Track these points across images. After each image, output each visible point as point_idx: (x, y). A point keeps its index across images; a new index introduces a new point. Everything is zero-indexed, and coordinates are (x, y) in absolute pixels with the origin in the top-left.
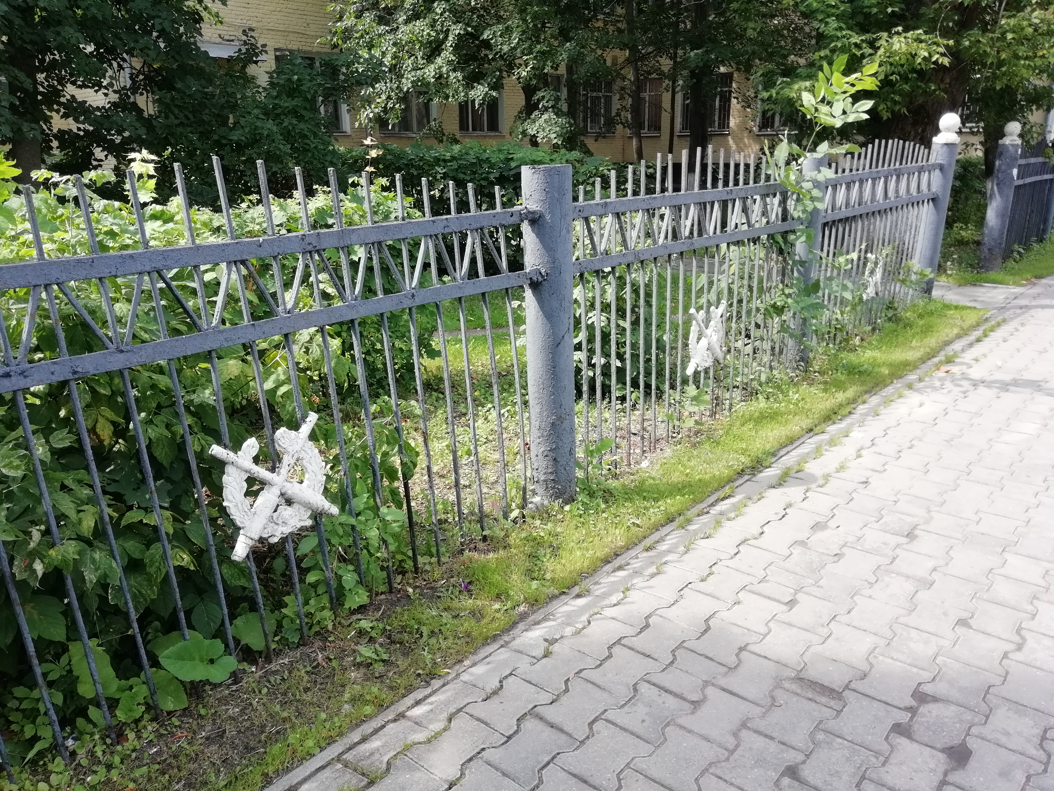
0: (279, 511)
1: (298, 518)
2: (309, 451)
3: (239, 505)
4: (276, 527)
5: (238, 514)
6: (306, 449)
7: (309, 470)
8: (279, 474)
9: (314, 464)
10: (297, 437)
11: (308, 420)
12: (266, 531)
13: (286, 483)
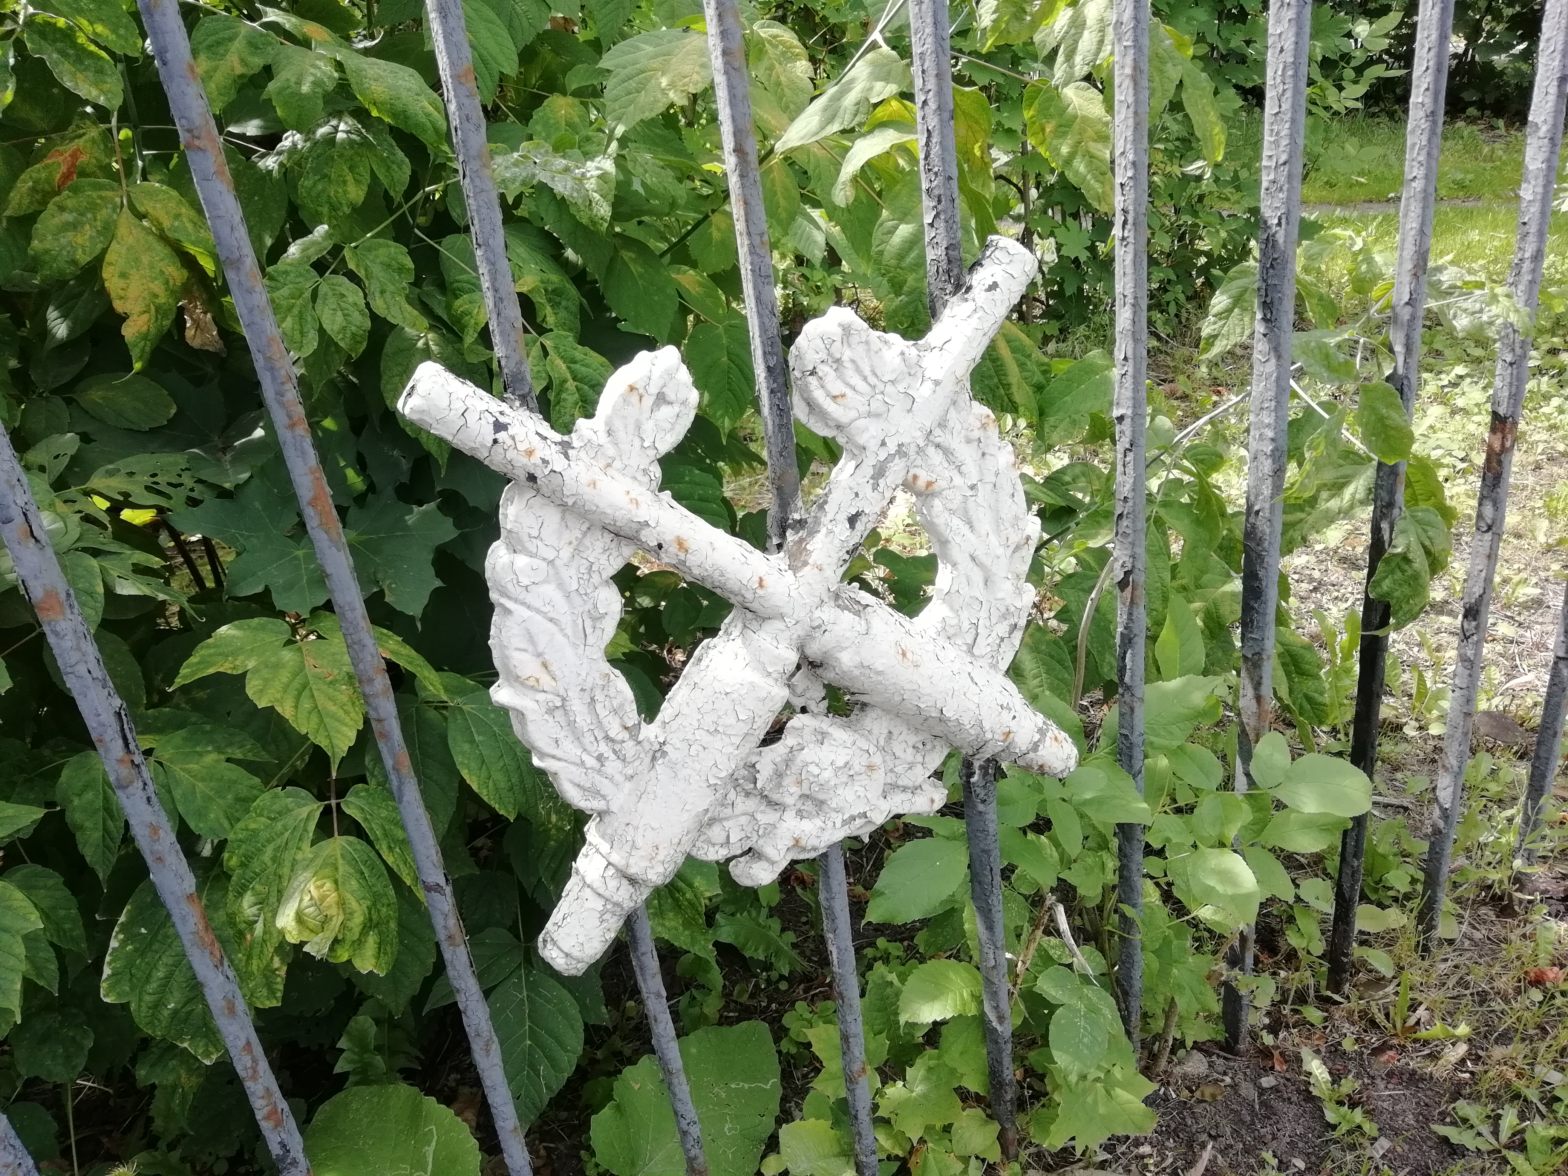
0: (788, 740)
1: (880, 777)
2: (966, 454)
3: (578, 706)
4: (767, 817)
5: (569, 748)
6: (955, 443)
7: (957, 553)
8: (797, 561)
9: (984, 523)
10: (913, 370)
11: (980, 279)
12: (716, 833)
13: (828, 613)
